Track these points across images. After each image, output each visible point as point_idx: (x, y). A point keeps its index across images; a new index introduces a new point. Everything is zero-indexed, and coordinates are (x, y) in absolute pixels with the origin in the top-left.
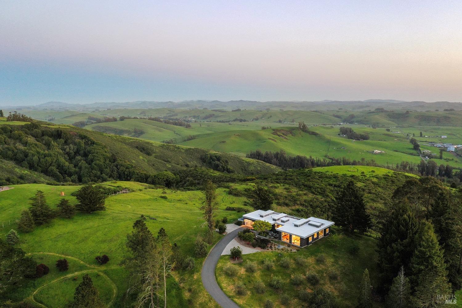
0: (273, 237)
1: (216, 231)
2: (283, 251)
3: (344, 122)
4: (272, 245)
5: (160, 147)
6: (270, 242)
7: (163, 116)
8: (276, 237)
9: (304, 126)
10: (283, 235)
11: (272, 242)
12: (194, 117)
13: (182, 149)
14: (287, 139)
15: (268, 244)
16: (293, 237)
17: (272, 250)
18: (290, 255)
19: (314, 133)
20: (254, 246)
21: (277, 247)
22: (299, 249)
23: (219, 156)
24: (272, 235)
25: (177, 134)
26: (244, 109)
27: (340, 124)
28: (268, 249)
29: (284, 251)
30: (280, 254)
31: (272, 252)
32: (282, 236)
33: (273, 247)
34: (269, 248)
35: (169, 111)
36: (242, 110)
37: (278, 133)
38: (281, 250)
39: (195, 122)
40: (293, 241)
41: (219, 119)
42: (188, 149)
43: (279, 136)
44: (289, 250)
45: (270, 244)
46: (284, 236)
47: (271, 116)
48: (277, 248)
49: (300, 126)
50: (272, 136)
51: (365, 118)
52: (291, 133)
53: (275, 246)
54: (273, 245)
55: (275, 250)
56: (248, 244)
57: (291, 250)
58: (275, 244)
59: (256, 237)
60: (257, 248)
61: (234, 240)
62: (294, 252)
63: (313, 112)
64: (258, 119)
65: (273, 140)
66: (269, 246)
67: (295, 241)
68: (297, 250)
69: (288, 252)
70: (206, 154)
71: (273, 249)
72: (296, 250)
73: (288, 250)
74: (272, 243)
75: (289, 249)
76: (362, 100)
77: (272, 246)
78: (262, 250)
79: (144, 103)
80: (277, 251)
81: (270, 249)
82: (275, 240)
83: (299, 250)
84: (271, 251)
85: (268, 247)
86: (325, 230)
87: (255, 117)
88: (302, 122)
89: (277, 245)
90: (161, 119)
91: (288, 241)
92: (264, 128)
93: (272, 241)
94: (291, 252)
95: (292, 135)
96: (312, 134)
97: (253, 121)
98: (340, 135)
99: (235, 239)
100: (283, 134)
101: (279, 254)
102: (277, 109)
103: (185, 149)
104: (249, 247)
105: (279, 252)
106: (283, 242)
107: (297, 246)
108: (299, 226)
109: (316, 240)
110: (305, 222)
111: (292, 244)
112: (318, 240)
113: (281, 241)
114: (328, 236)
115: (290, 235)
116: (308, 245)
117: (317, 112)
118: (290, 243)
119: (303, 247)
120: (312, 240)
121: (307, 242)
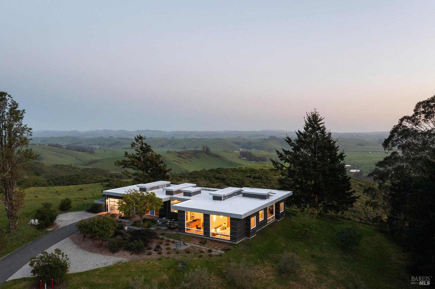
0: (165, 228)
1: (31, 225)
2: (188, 255)
3: (242, 148)
4: (161, 243)
5: (52, 167)
6: (157, 238)
7: (65, 144)
8: (173, 226)
9: (208, 149)
10: (189, 220)
11: (161, 237)
12: (99, 144)
13: (79, 169)
14: (192, 162)
15: (152, 242)
16: (214, 218)
17: (160, 253)
18: (208, 262)
19: (217, 155)
20: (113, 250)
21: (172, 246)
22: (230, 247)
23: (121, 176)
24: (164, 224)
25: (79, 159)
26: (150, 137)
27: (239, 150)
28: (150, 254)
29: (193, 254)
30: (181, 262)
31: (160, 259)
32: (186, 222)
33: (163, 247)
34: (152, 251)
35: (73, 139)
36: (148, 138)
37: (183, 156)
38: (185, 254)
39: (100, 148)
40: (212, 231)
41: (124, 147)
42: (86, 169)
43: (184, 158)
44: (204, 250)
45: (155, 240)
46: (191, 222)
47: (176, 143)
48: (174, 250)
49: (203, 149)
50: (176, 159)
51: (261, 144)
52: (195, 156)
53: (167, 245)
54: (165, 242)
55: (168, 253)
56: (100, 246)
57: (210, 251)
58: (168, 241)
59: (125, 230)
60: (121, 252)
61: (67, 239)
62: (217, 256)
63: (215, 140)
64: (163, 146)
65: (177, 162)
66: (154, 246)
67: (219, 230)
68: (226, 250)
69: (201, 256)
70: (106, 174)
71: (164, 251)
72: (222, 250)
73: (202, 252)
74: (162, 239)
75: (205, 248)
76: (257, 130)
77: (161, 245)
78: (135, 257)
79: (47, 132)
80: (172, 255)
81: (155, 254)
82: (170, 232)
83: (229, 250)
84: (159, 256)
85: (150, 249)
86: (277, 204)
87: (161, 144)
88: (205, 145)
89: (173, 242)
90: (63, 147)
91: (201, 232)
92: (168, 152)
93: (162, 234)
94: (211, 256)
95: (197, 158)
96: (215, 157)
97: (158, 147)
98: (240, 158)
99: (72, 238)
100: (188, 157)
101: (177, 262)
102: (182, 137)
103: (82, 169)
104: (101, 252)
105: (179, 257)
106: (187, 234)
107: (222, 241)
108: (223, 199)
109: (263, 227)
110: (235, 192)
111: (210, 237)
112: (265, 226)
113: (183, 233)
114: (282, 218)
115: (204, 214)
116: (248, 238)
117: (218, 139)
118: (205, 236)
119: (238, 241)
120: (256, 225)
121: (247, 231)
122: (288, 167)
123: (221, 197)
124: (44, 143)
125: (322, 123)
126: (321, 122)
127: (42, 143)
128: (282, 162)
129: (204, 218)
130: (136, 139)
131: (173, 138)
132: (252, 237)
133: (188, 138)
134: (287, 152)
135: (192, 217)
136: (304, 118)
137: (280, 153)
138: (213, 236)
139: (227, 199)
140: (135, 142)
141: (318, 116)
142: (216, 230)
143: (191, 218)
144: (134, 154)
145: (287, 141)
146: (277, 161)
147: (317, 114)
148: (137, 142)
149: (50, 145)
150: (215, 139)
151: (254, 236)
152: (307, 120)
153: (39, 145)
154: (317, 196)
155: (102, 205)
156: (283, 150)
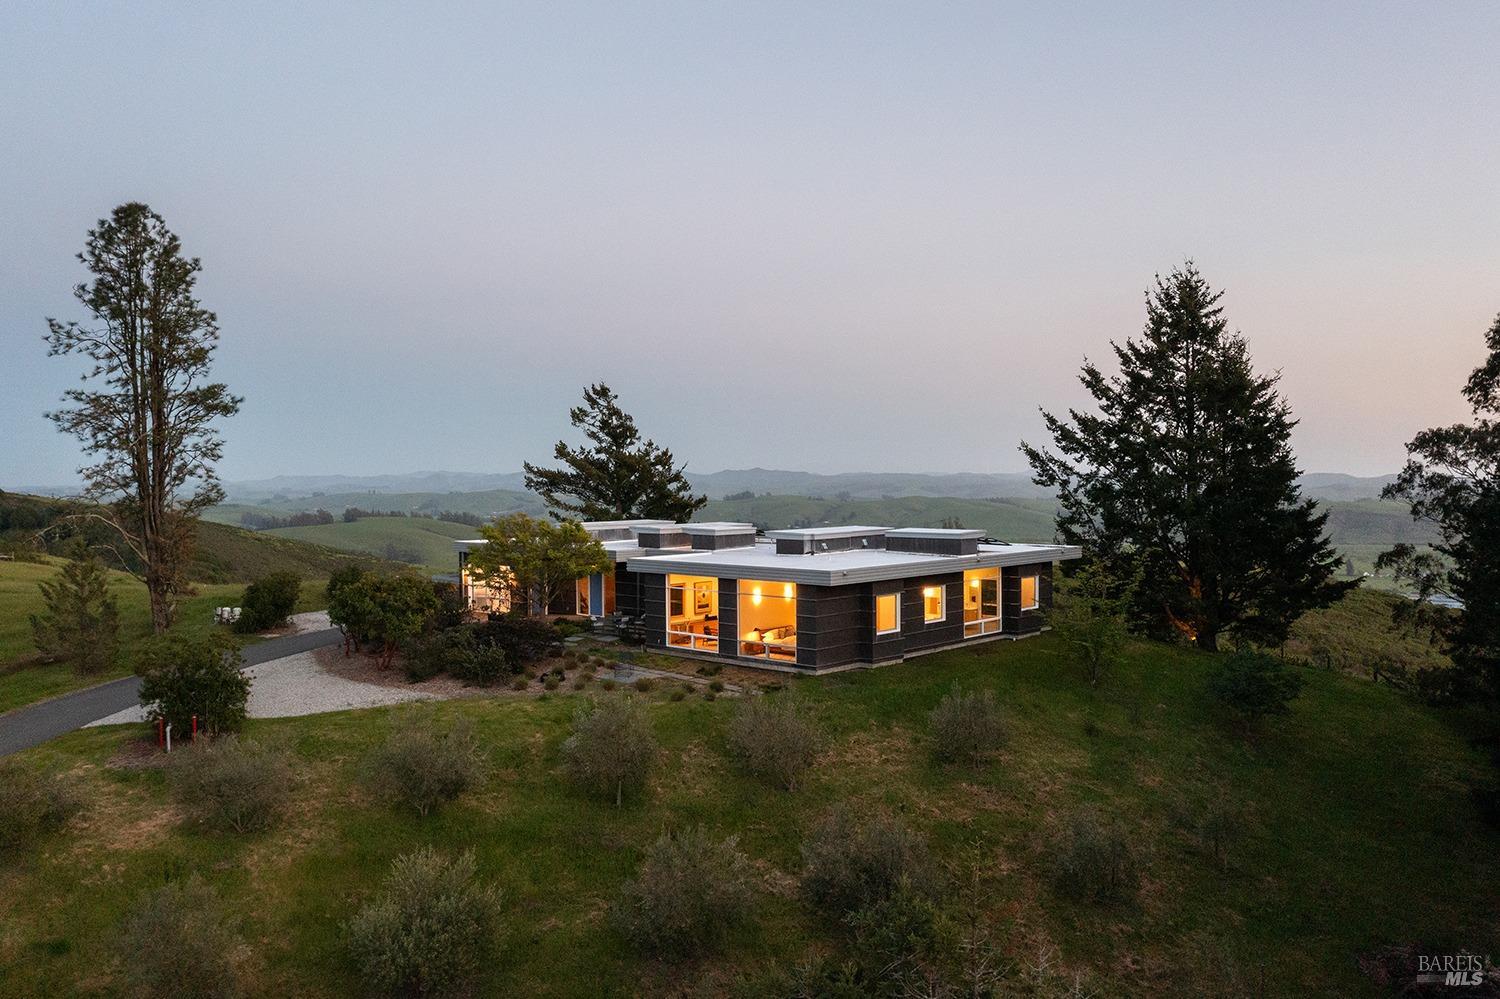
0: (612, 639)
1: (220, 620)
2: (642, 696)
4: (573, 667)
7: (493, 514)
8: (638, 636)
10: (691, 616)
11: (580, 653)
17: (552, 687)
18: (692, 713)
21: (603, 674)
22: (789, 682)
28: (521, 688)
29: (656, 693)
33: (572, 675)
34: (531, 681)
35: (517, 499)
38: (632, 691)
40: (744, 634)
44: (700, 687)
47: (853, 516)
48: (605, 682)
53: (592, 671)
54: (583, 667)
55: (579, 688)
56: (381, 669)
57: (715, 688)
58: (598, 664)
61: (304, 655)
62: (734, 700)
63: (992, 503)
68: (773, 689)
69: (681, 699)
71: (569, 683)
72: (759, 689)
73: (690, 690)
74: (582, 659)
75: (706, 681)
77: (567, 671)
81: (535, 689)
82: (620, 649)
83: (782, 688)
84: (544, 693)
85: (526, 675)
86: (1013, 580)
87: (800, 518)
89: (612, 668)
91: (712, 643)
94: (711, 699)
99: (318, 653)
104: (379, 679)
106: (673, 653)
107: (775, 668)
108: (807, 549)
109: (943, 645)
110: (864, 537)
111: (737, 658)
112: (955, 646)
113: (658, 651)
114: (1034, 634)
115: (721, 580)
116: (866, 665)
117: (1002, 501)
118: (723, 657)
119: (822, 668)
120: (902, 625)
121: (863, 639)
122: (1087, 474)
123: (802, 542)
124: (428, 512)
125: (1215, 312)
126: (1210, 308)
127: (421, 513)
128: (1070, 459)
129: (719, 594)
130: (589, 398)
131: (843, 496)
132: (884, 664)
133: (896, 495)
134: (1088, 424)
135: (700, 607)
136: (1147, 293)
137: (1059, 423)
138: (748, 654)
139: (823, 550)
140: (586, 406)
141: (1199, 284)
142: (762, 638)
143: (698, 610)
144: (587, 450)
145: (1089, 384)
146: (1047, 453)
147: (1195, 278)
148: (593, 408)
149: (446, 517)
150: (992, 500)
151: (893, 662)
152: (1155, 303)
153: (414, 515)
154: (1197, 582)
155: (449, 585)
156: (1075, 416)
